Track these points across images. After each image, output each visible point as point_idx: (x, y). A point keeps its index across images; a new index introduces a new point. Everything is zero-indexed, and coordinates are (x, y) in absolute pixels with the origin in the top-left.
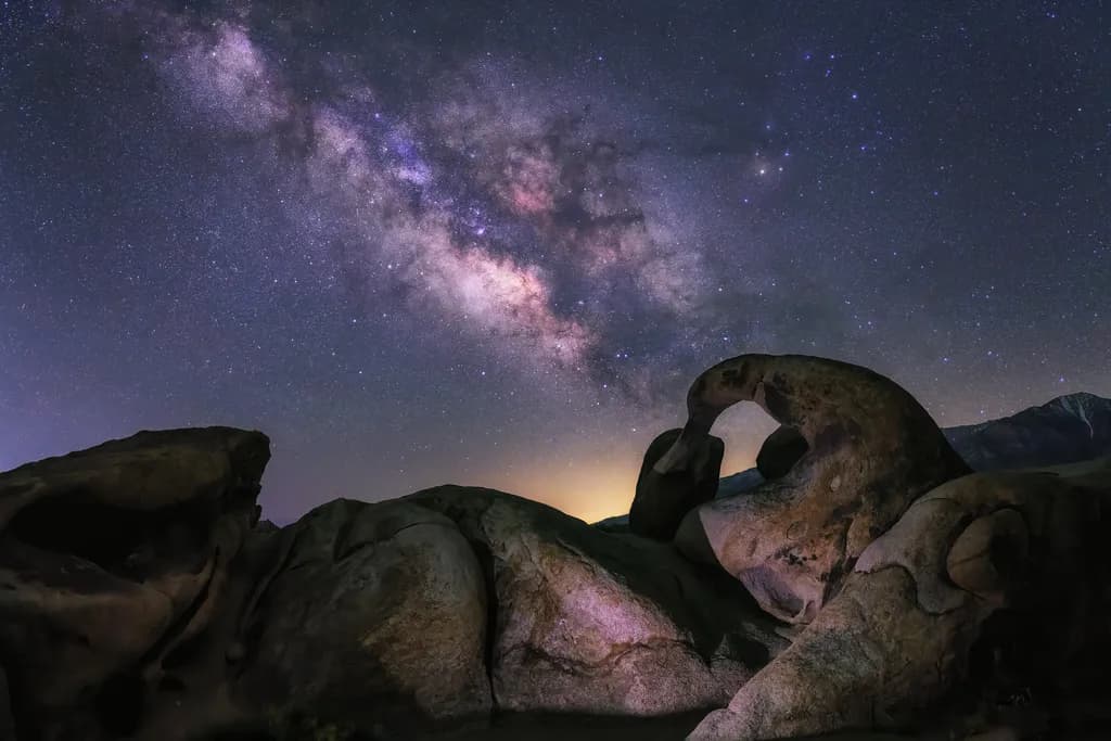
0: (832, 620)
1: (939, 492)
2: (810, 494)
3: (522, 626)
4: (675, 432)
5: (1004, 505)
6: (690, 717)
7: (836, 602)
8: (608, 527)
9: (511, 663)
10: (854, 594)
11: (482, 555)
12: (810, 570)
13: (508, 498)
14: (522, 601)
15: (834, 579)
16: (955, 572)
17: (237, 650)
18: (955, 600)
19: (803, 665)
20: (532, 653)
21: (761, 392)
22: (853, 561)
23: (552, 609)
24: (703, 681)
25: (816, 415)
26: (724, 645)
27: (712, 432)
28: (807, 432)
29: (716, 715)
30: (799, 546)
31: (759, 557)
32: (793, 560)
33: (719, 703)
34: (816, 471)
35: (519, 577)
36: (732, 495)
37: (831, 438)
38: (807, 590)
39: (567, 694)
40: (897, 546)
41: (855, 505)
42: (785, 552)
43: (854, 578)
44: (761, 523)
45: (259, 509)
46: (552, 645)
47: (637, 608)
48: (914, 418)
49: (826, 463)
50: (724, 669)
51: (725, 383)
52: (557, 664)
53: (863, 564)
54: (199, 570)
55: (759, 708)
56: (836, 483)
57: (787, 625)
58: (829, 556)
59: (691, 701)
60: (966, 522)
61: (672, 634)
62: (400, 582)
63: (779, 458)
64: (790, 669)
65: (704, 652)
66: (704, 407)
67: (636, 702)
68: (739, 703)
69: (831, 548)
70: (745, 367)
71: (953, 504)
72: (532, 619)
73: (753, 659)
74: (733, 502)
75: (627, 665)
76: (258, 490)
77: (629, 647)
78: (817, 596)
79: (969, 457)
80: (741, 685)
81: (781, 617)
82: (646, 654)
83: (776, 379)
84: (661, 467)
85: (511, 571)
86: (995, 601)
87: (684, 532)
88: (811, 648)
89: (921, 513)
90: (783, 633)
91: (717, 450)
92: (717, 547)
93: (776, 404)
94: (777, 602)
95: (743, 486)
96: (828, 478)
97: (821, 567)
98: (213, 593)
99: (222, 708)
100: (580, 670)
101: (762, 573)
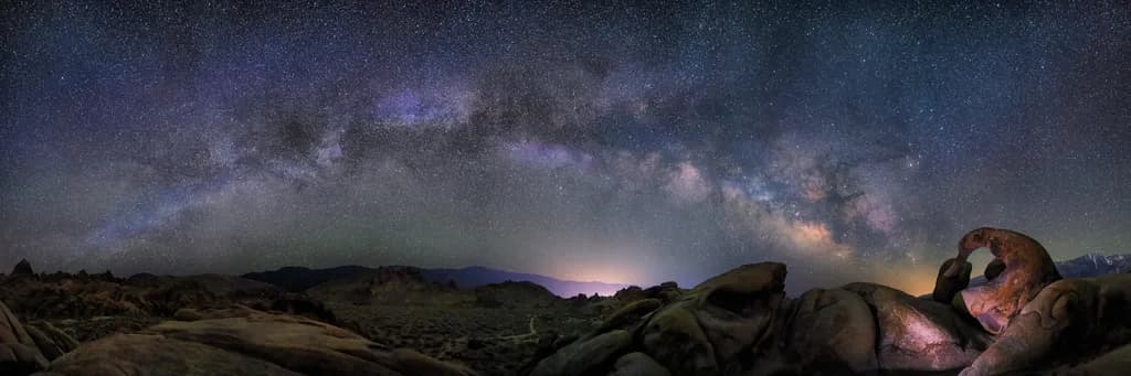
0: (1011, 332)
1: (1051, 286)
2: (1006, 285)
3: (890, 338)
4: (952, 260)
5: (1072, 291)
6: (958, 370)
7: (1012, 327)
8: (923, 299)
9: (885, 352)
10: (1020, 323)
11: (874, 310)
12: (1004, 315)
13: (883, 287)
14: (889, 328)
15: (1013, 317)
16: (1054, 314)
17: (782, 344)
18: (1053, 323)
19: (999, 348)
20: (895, 348)
21: (989, 245)
22: (1020, 311)
23: (902, 330)
24: (961, 355)
25: (1010, 254)
26: (970, 343)
27: (968, 260)
28: (1006, 261)
29: (967, 369)
30: (1001, 305)
31: (985, 310)
32: (998, 311)
33: (969, 364)
34: (1008, 277)
35: (887, 319)
36: (975, 286)
37: (1015, 263)
38: (1003, 322)
39: (909, 363)
40: (1036, 305)
41: (1022, 290)
42: (995, 308)
43: (1018, 317)
44: (987, 297)
45: (785, 293)
46: (903, 344)
47: (937, 330)
48: (1045, 258)
49: (1013, 274)
50: (969, 352)
51: (974, 240)
52: (904, 351)
53: (1023, 312)
54: (765, 315)
55: (983, 366)
56: (1016, 281)
57: (993, 335)
58: (1012, 308)
59: (957, 365)
60: (1061, 295)
61: (950, 339)
62: (842, 320)
63: (993, 272)
64: (995, 350)
65: (963, 345)
66: (965, 248)
67: (936, 366)
68: (976, 364)
69: (1012, 306)
70: (983, 234)
71: (1055, 290)
72: (894, 335)
73: (981, 348)
74: (975, 289)
75: (933, 352)
76: (783, 286)
77: (933, 345)
78: (1006, 324)
79: (1061, 273)
80: (976, 357)
81: (992, 332)
82: (939, 347)
83: (996, 239)
84: (947, 274)
85: (885, 316)
86: (1066, 324)
87: (955, 300)
88: (1002, 343)
89: (1046, 292)
90: (993, 338)
91: (969, 268)
92: (969, 307)
93: (995, 249)
94: (991, 327)
95: (978, 283)
96: (1012, 280)
97: (1008, 313)
98: (772, 324)
99: (777, 364)
100: (914, 354)
101: (985, 316)
